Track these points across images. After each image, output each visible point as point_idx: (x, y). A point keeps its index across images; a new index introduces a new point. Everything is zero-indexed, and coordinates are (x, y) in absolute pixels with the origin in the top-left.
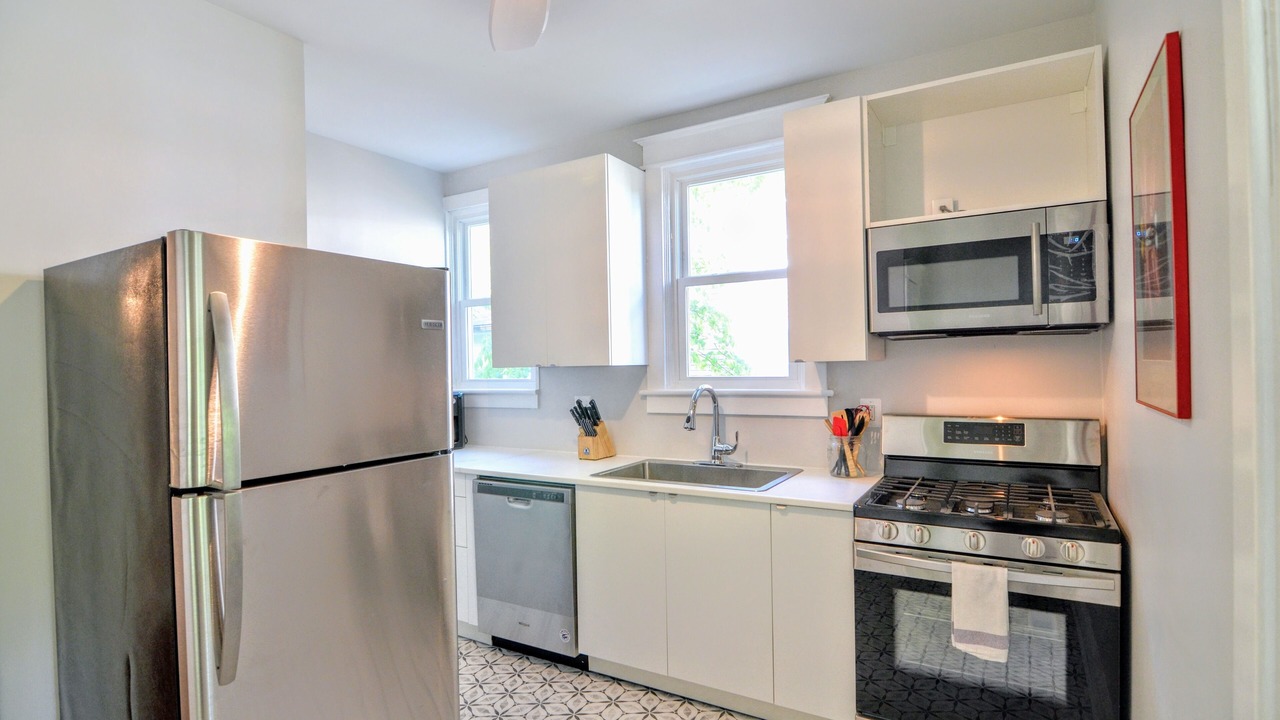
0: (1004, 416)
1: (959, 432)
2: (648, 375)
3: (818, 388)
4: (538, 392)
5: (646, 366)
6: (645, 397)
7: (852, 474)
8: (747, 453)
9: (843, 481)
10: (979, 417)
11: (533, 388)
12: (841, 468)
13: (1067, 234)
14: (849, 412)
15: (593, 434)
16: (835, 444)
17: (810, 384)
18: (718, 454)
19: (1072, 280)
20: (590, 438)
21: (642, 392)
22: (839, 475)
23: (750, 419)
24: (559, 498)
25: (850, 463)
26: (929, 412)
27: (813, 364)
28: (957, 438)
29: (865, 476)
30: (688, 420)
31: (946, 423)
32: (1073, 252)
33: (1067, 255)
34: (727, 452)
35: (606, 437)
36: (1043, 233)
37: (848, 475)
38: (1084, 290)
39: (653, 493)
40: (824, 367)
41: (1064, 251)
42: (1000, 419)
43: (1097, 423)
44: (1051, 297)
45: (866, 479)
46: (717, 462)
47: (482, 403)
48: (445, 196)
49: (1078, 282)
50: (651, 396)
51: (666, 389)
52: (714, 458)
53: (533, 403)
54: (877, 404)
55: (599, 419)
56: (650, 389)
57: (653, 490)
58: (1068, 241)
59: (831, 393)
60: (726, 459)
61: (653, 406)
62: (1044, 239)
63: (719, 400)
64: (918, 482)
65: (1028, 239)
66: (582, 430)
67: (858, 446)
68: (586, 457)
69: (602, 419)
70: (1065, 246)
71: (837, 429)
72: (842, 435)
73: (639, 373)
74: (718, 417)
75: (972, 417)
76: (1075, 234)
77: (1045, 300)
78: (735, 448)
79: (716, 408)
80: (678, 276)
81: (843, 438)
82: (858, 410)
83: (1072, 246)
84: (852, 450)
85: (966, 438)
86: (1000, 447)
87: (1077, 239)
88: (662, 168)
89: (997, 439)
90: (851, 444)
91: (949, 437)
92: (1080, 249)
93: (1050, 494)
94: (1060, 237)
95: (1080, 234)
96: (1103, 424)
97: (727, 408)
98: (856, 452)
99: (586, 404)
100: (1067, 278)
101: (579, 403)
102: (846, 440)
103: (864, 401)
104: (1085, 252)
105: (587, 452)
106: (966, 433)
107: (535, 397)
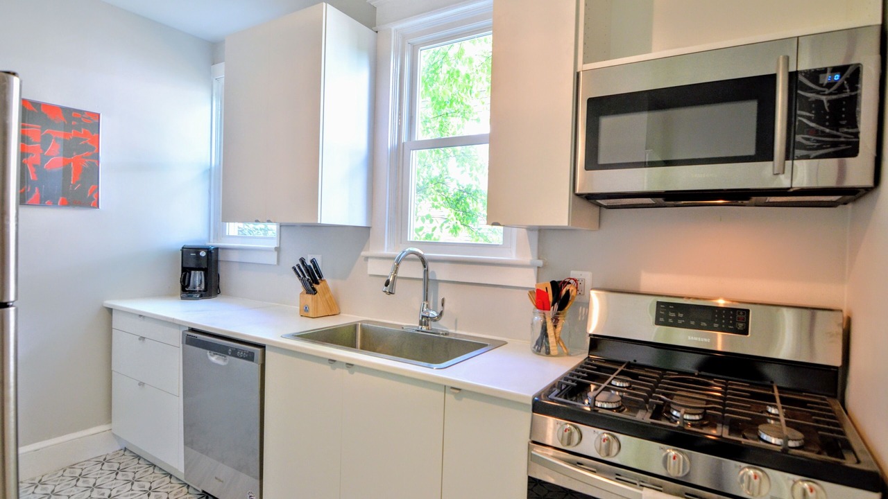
0: (725, 299)
1: (673, 315)
2: (371, 237)
3: (528, 257)
4: (278, 249)
5: (368, 228)
7: (552, 353)
8: (456, 321)
9: (542, 360)
10: (697, 299)
11: (274, 244)
12: (542, 346)
13: (824, 71)
14: (554, 284)
15: (314, 291)
16: (538, 319)
17: (520, 252)
18: (425, 320)
19: (827, 130)
20: (310, 296)
21: (364, 253)
22: (538, 352)
23: (460, 286)
24: (250, 357)
25: (552, 339)
26: (643, 290)
27: (524, 231)
28: (670, 321)
29: (568, 355)
30: (387, 284)
31: (659, 303)
32: (830, 94)
33: (824, 98)
34: (434, 319)
35: (327, 296)
36: (793, 69)
37: (548, 353)
38: (842, 143)
39: (332, 361)
40: (535, 235)
41: (818, 92)
42: (721, 303)
43: (840, 314)
44: (798, 152)
45: (569, 358)
46: (424, 328)
47: (234, 257)
48: (213, 64)
49: (835, 132)
50: (372, 257)
51: (386, 252)
52: (421, 324)
53: (273, 259)
54: (585, 276)
55: (320, 277)
56: (372, 251)
57: (332, 358)
58: (826, 78)
59: (540, 263)
60: (432, 325)
61: (373, 268)
62: (793, 77)
63: (431, 266)
64: (620, 369)
65: (772, 78)
66: (304, 288)
67: (562, 322)
68: (305, 314)
69: (324, 277)
70: (821, 86)
71: (541, 301)
72: (544, 309)
73: (362, 234)
74: (428, 283)
75: (689, 298)
76: (835, 70)
77: (789, 155)
78: (441, 314)
79: (426, 272)
80: (404, 139)
81: (546, 312)
82: (566, 283)
83: (830, 85)
84: (555, 326)
85: (680, 322)
86: (720, 335)
87: (837, 77)
88: (393, 29)
89: (716, 325)
90: (556, 320)
91: (661, 319)
92: (841, 89)
93: (778, 400)
94: (814, 75)
95: (841, 70)
96: (845, 314)
97: (440, 273)
98: (559, 329)
99: (308, 261)
100: (821, 128)
101: (303, 261)
102: (550, 314)
103: (574, 274)
104: (848, 93)
105: (306, 310)
106: (681, 315)
107: (276, 253)
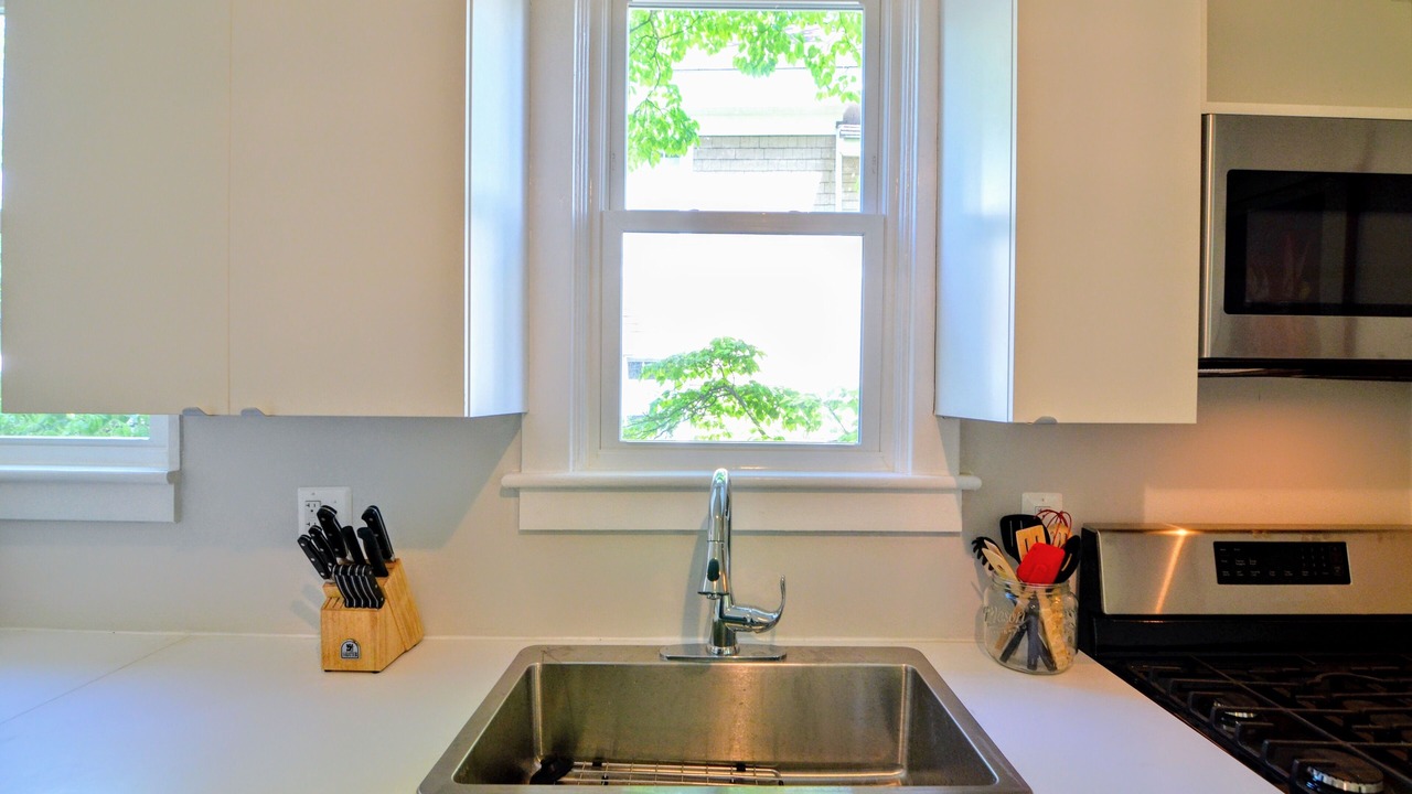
1: (1240, 563)
2: (524, 437)
3: (942, 473)
4: (177, 478)
5: (519, 415)
6: (515, 492)
7: (1059, 665)
11: (158, 465)
15: (375, 600)
17: (921, 464)
20: (362, 615)
21: (504, 481)
28: (1241, 575)
31: (1217, 545)
50: (530, 489)
51: (575, 472)
53: (160, 507)
55: (387, 554)
56: (531, 470)
59: (973, 482)
61: (535, 513)
66: (335, 590)
68: (349, 664)
78: (780, 616)
85: (1254, 573)
89: (1303, 573)
91: (1226, 573)
99: (350, 517)
101: (326, 515)
103: (1030, 499)
106: (1253, 562)
107: (171, 488)
